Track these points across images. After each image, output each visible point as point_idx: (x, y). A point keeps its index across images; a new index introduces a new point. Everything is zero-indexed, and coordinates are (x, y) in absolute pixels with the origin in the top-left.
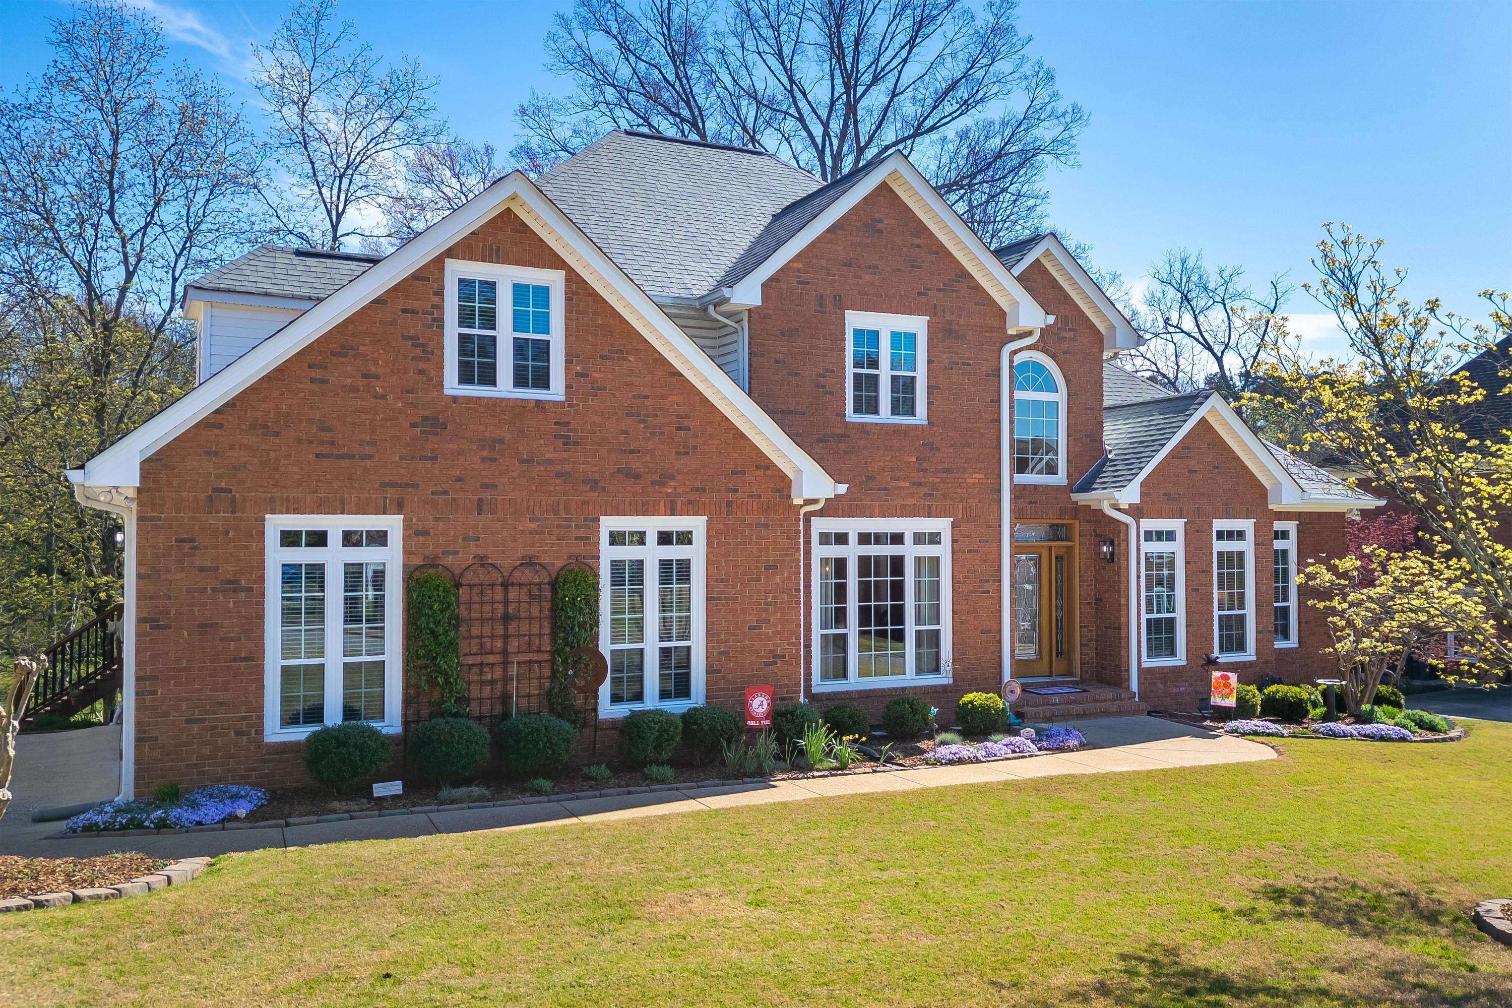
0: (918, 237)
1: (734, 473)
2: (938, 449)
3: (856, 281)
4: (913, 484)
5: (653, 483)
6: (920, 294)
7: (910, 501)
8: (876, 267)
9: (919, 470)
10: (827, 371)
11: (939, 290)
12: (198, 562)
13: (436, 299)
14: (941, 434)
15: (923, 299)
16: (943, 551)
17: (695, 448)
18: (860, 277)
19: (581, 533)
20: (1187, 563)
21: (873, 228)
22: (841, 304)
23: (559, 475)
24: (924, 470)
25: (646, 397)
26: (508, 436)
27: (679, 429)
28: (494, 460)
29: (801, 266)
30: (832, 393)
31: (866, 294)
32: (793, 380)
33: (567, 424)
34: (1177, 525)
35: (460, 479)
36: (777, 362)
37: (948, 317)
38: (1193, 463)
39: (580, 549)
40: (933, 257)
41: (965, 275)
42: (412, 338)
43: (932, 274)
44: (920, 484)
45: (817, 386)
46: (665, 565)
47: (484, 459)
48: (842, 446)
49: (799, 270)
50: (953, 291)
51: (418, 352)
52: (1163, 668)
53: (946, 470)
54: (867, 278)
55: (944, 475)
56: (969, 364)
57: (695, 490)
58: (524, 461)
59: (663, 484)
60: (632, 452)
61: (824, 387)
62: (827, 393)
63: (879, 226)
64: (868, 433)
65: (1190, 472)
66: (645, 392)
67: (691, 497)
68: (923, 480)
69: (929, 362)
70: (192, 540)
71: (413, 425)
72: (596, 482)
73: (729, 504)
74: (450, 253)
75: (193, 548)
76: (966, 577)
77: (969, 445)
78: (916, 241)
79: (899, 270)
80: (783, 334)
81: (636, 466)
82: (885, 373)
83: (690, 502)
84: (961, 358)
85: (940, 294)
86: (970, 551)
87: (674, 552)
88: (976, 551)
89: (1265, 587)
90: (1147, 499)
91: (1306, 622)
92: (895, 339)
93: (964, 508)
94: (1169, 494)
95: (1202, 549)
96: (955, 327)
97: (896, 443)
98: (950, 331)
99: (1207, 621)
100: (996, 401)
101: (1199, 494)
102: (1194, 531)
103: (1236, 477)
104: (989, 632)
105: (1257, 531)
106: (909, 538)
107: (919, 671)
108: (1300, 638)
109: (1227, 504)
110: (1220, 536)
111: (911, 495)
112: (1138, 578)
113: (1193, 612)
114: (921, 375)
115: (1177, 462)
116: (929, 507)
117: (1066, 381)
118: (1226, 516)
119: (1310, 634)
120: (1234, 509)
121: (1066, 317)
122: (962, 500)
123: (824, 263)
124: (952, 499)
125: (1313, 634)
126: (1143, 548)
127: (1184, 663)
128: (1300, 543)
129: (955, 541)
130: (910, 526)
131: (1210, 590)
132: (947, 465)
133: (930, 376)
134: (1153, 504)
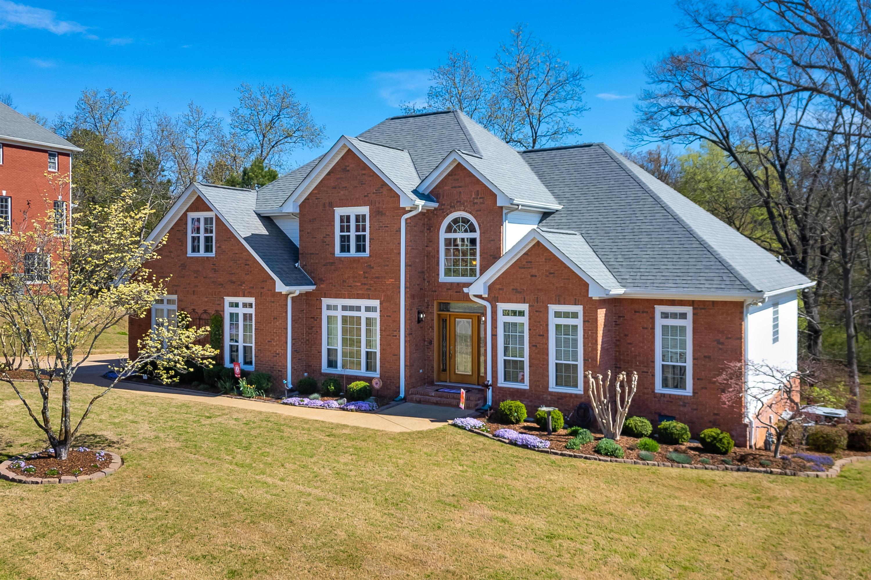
0: (364, 170)
1: (262, 281)
2: (373, 268)
3: (337, 195)
4: (362, 284)
5: (239, 285)
6: (365, 196)
7: (360, 292)
8: (346, 187)
9: (365, 277)
10: (327, 235)
11: (373, 193)
13: (184, 226)
14: (374, 261)
15: (367, 198)
16: (376, 315)
17: (250, 272)
18: (339, 192)
19: (218, 303)
20: (530, 329)
21: (345, 170)
22: (332, 205)
23: (213, 282)
24: (367, 278)
26: (201, 270)
27: (245, 265)
28: (197, 277)
29: (317, 192)
30: (328, 245)
31: (342, 200)
32: (314, 240)
33: (215, 264)
34: (525, 307)
35: (189, 284)
36: (308, 233)
37: (377, 205)
38: (534, 271)
39: (218, 308)
40: (371, 179)
42: (179, 239)
43: (370, 186)
44: (365, 284)
45: (323, 242)
46: (245, 315)
47: (195, 277)
48: (333, 267)
49: (316, 194)
50: (379, 193)
51: (180, 244)
52: (513, 388)
54: (342, 192)
55: (375, 280)
56: (388, 227)
57: (251, 288)
58: (204, 278)
59: (241, 285)
60: (232, 274)
61: (326, 242)
63: (348, 168)
64: (343, 261)
65: (532, 276)
66: (237, 252)
67: (249, 290)
68: (366, 282)
69: (370, 227)
71: (179, 267)
72: (223, 285)
73: (261, 293)
74: (187, 211)
76: (386, 328)
77: (387, 266)
78: (364, 172)
79: (356, 187)
80: (310, 221)
81: (234, 279)
82: (353, 234)
83: (249, 292)
84: (383, 224)
85: (374, 195)
86: (387, 316)
87: (248, 311)
88: (390, 316)
89: (590, 349)
90: (501, 292)
91: (698, 379)
92: (358, 218)
93: (385, 296)
94: (516, 289)
95: (539, 322)
96: (381, 210)
97: (355, 265)
98: (378, 211)
99: (543, 365)
100: (399, 244)
101: (538, 290)
102: (536, 311)
103: (567, 279)
104: (396, 355)
105: (584, 313)
106: (363, 309)
107: (367, 369)
108: (694, 389)
109: (559, 296)
110: (558, 315)
111: (361, 289)
112: (494, 336)
113: (533, 359)
114: (367, 233)
115: (523, 270)
116: (369, 295)
117: (480, 226)
118: (559, 303)
119: (702, 388)
120: (564, 299)
121: (478, 191)
122: (384, 291)
123: (325, 189)
124: (379, 291)
125: (706, 388)
126: (501, 319)
127: (528, 388)
128: (694, 322)
129: (381, 311)
130: (363, 303)
131: (546, 346)
132: (377, 275)
133: (370, 234)
134: (505, 294)
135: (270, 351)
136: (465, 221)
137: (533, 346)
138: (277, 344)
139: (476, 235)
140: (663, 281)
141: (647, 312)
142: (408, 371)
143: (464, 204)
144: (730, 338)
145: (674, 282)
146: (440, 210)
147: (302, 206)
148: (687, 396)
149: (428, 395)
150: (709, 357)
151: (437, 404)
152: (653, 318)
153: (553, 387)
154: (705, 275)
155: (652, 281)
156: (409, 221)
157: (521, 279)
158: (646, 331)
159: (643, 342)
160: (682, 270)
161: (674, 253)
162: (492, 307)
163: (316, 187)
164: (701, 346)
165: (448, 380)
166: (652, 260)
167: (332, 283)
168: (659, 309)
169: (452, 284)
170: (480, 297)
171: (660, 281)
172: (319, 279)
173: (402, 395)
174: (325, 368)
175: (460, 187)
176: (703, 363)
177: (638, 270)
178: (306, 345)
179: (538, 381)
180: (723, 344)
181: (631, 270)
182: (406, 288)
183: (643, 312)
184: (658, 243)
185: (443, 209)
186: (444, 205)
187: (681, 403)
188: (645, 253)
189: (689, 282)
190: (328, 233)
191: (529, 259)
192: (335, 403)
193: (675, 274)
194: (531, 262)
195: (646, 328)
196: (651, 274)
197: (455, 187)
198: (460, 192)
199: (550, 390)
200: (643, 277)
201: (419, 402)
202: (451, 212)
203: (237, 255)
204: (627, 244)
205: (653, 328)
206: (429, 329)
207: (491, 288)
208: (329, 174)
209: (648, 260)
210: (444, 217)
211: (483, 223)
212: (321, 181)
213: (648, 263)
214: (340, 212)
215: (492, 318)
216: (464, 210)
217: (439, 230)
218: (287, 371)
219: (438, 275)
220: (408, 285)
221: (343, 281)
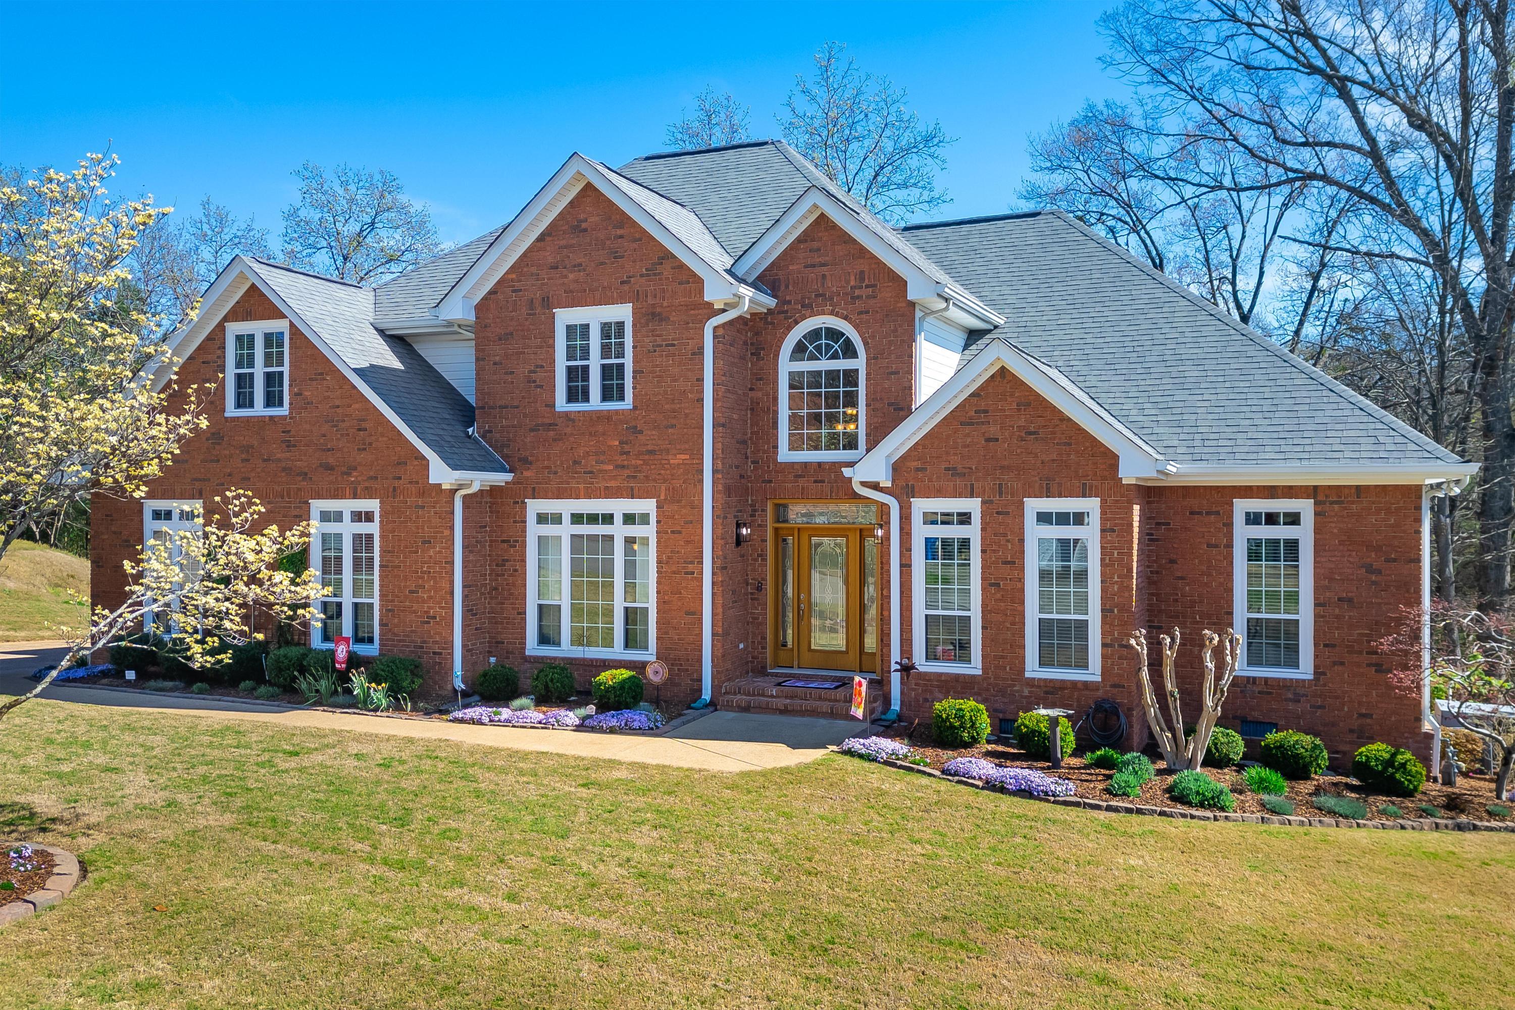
0: (621, 227)
1: (399, 464)
2: (641, 432)
3: (561, 281)
4: (617, 467)
5: (343, 473)
7: (612, 484)
8: (580, 265)
9: (623, 453)
10: (537, 366)
11: (642, 276)
13: (219, 352)
14: (644, 417)
15: (626, 287)
16: (650, 531)
17: (370, 444)
18: (566, 277)
20: (988, 550)
21: (578, 229)
22: (548, 304)
23: (284, 469)
24: (628, 453)
25: (338, 407)
26: (256, 443)
27: (359, 430)
28: (248, 460)
29: (514, 276)
30: (541, 387)
31: (571, 292)
32: (509, 378)
33: (289, 431)
34: (973, 506)
35: (230, 475)
36: (495, 364)
37: (650, 301)
38: (993, 430)
40: (635, 245)
42: (208, 380)
43: (634, 261)
44: (623, 467)
45: (529, 382)
46: (357, 538)
47: (243, 461)
48: (551, 433)
49: (512, 280)
50: (655, 274)
53: (649, 452)
54: (571, 276)
55: (647, 457)
56: (673, 345)
57: (371, 478)
58: (265, 460)
59: (349, 474)
60: (329, 450)
61: (534, 382)
62: (537, 387)
63: (584, 225)
64: (573, 421)
65: (988, 440)
66: (337, 403)
67: (367, 484)
68: (626, 463)
69: (634, 347)
71: (207, 439)
72: (306, 474)
73: (395, 489)
74: (226, 319)
75: (112, 520)
76: (669, 558)
77: (673, 426)
78: (619, 232)
79: (602, 263)
80: (500, 339)
81: (331, 461)
82: (595, 363)
83: (367, 488)
84: (664, 340)
85: (643, 280)
86: (673, 532)
87: (364, 528)
88: (680, 532)
89: (1116, 587)
90: (920, 475)
91: (1326, 646)
92: (606, 329)
93: (667, 489)
94: (955, 469)
95: (1005, 535)
96: (658, 310)
97: (600, 428)
98: (653, 314)
99: (1013, 624)
100: (701, 380)
101: (1002, 467)
102: (998, 513)
103: (1065, 444)
104: (694, 613)
105: (1103, 513)
106: (618, 519)
107: (627, 646)
108: (1316, 667)
109: (1048, 479)
110: (1044, 518)
111: (614, 478)
112: (906, 566)
113: (990, 612)
114: (628, 361)
115: (967, 429)
116: (632, 489)
117: (866, 344)
118: (1049, 494)
119: (1335, 663)
120: (1060, 485)
121: (862, 272)
122: (665, 481)
123: (534, 270)
124: (655, 480)
125: (1342, 664)
126: (921, 532)
127: (980, 672)
128: (1317, 530)
129: (658, 522)
130: (618, 506)
131: (1019, 585)
132: (650, 448)
133: (636, 361)
134: (930, 480)
135: (415, 612)
136: (834, 334)
137: (991, 585)
138: (430, 597)
139: (860, 364)
140: (1253, 449)
141: (1218, 513)
142: (719, 645)
143: (831, 299)
144: (1395, 560)
145: (1277, 449)
146: (779, 313)
147: (481, 308)
148: (1304, 681)
149: (763, 695)
150: (1350, 600)
151: (785, 711)
152: (1230, 525)
153: (1033, 669)
154: (1339, 434)
155: (1229, 450)
156: (721, 332)
157: (965, 446)
158: (1214, 551)
159: (1209, 575)
160: (1287, 428)
161: (1261, 395)
162: (901, 508)
163: (512, 267)
164: (1331, 580)
165: (796, 663)
166: (1217, 410)
167: (547, 467)
168: (1242, 507)
169: (805, 465)
170: (875, 486)
171: (1246, 449)
172: (520, 460)
173: (707, 695)
174: (532, 646)
175: (824, 265)
176: (1337, 611)
177: (1194, 430)
178: (491, 598)
179: (1002, 657)
180: (1379, 572)
181: (1179, 430)
182: (714, 472)
183: (1208, 513)
184: (1221, 379)
185: (787, 312)
186: (789, 302)
187: (1290, 696)
188: (1200, 397)
189: (1307, 448)
190: (540, 363)
191: (983, 405)
192: (572, 717)
193: (1275, 435)
194: (986, 411)
195: (1216, 546)
196: (1223, 436)
197: (813, 266)
198: (824, 276)
199: (1028, 675)
200: (1207, 443)
201: (746, 709)
202: (804, 318)
203: (339, 411)
204: (1158, 382)
205: (1230, 546)
206: (756, 560)
207: (897, 468)
208: (541, 238)
209: (1210, 410)
210: (789, 329)
211: (873, 337)
212: (525, 255)
213: (1210, 417)
214: (565, 317)
215: (901, 529)
216: (832, 313)
217: (777, 355)
218: (452, 654)
219: (776, 447)
220: (720, 466)
221: (575, 462)
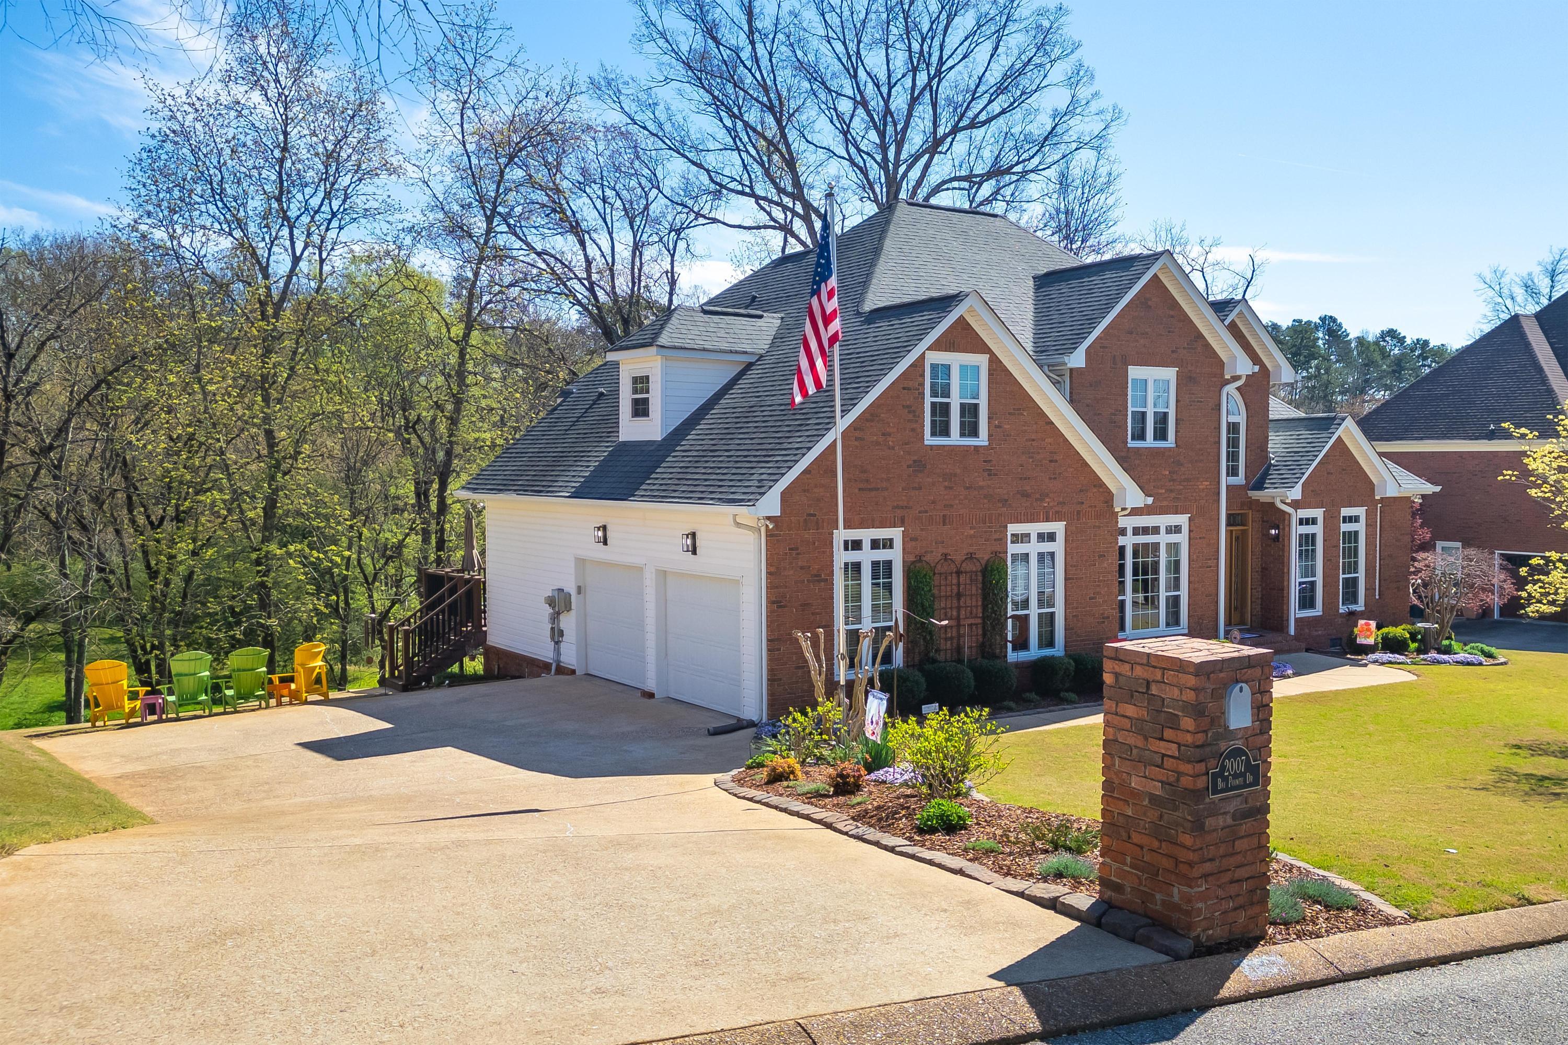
1: (1081, 491)
2: (1182, 464)
3: (1135, 344)
4: (1166, 490)
5: (1037, 500)
6: (1173, 352)
7: (1164, 503)
8: (1147, 333)
9: (1171, 481)
10: (1117, 410)
11: (1184, 348)
12: (800, 564)
13: (921, 379)
14: (1183, 453)
15: (1174, 356)
16: (1183, 538)
17: (1060, 474)
18: (1137, 341)
19: (997, 536)
20: (1324, 540)
21: (1145, 305)
22: (1126, 361)
23: (986, 496)
24: (1174, 480)
25: (1033, 440)
26: (958, 471)
27: (1051, 461)
28: (951, 488)
30: (1120, 427)
31: (1141, 353)
33: (990, 461)
34: (1319, 513)
35: (933, 502)
36: (1088, 406)
37: (1189, 368)
39: (998, 548)
40: (1182, 325)
41: (1200, 336)
42: (908, 407)
43: (1181, 337)
44: (1171, 491)
45: (1111, 422)
46: (1041, 556)
47: (946, 487)
50: (1193, 348)
51: (911, 416)
52: (1309, 617)
53: (1188, 480)
54: (1142, 342)
55: (1186, 483)
56: (1201, 402)
57: (1060, 504)
58: (968, 488)
59: (1042, 500)
60: (1025, 479)
61: (1114, 422)
62: (1117, 425)
63: (1150, 303)
64: (1140, 455)
65: (1328, 473)
66: (1033, 436)
67: (1057, 509)
68: (1173, 488)
69: (1177, 401)
70: (797, 549)
71: (909, 467)
72: (1006, 501)
73: (1078, 513)
75: (798, 554)
76: (1198, 557)
77: (1200, 461)
78: (1172, 313)
79: (1161, 335)
80: (1091, 386)
81: (1027, 488)
82: (1150, 410)
83: (1057, 512)
84: (1196, 398)
85: (1185, 352)
86: (1199, 538)
87: (1046, 547)
88: (1203, 538)
89: (1371, 557)
92: (1158, 385)
93: (1197, 507)
94: (1315, 491)
95: (1334, 530)
96: (1194, 375)
97: (1157, 461)
98: (1190, 377)
99: (1336, 582)
101: (1334, 490)
102: (1332, 517)
103: (1356, 476)
105: (1367, 516)
106: (1162, 530)
107: (1168, 624)
109: (1349, 496)
114: (1173, 411)
115: (1320, 467)
117: (1246, 406)
118: (1349, 505)
120: (1354, 500)
122: (1194, 501)
123: (1117, 332)
124: (1189, 500)
127: (1321, 614)
129: (1190, 531)
130: (1162, 520)
131: (1338, 559)
132: (1187, 476)
133: (1177, 411)
134: (1306, 498)
137: (1328, 560)
139: (1241, 419)
153: (1341, 607)
157: (1319, 477)
162: (1295, 516)
170: (1285, 503)
179: (1331, 603)
190: (1119, 407)
199: (1340, 611)
203: (1034, 444)
211: (1251, 402)
214: (1135, 373)
